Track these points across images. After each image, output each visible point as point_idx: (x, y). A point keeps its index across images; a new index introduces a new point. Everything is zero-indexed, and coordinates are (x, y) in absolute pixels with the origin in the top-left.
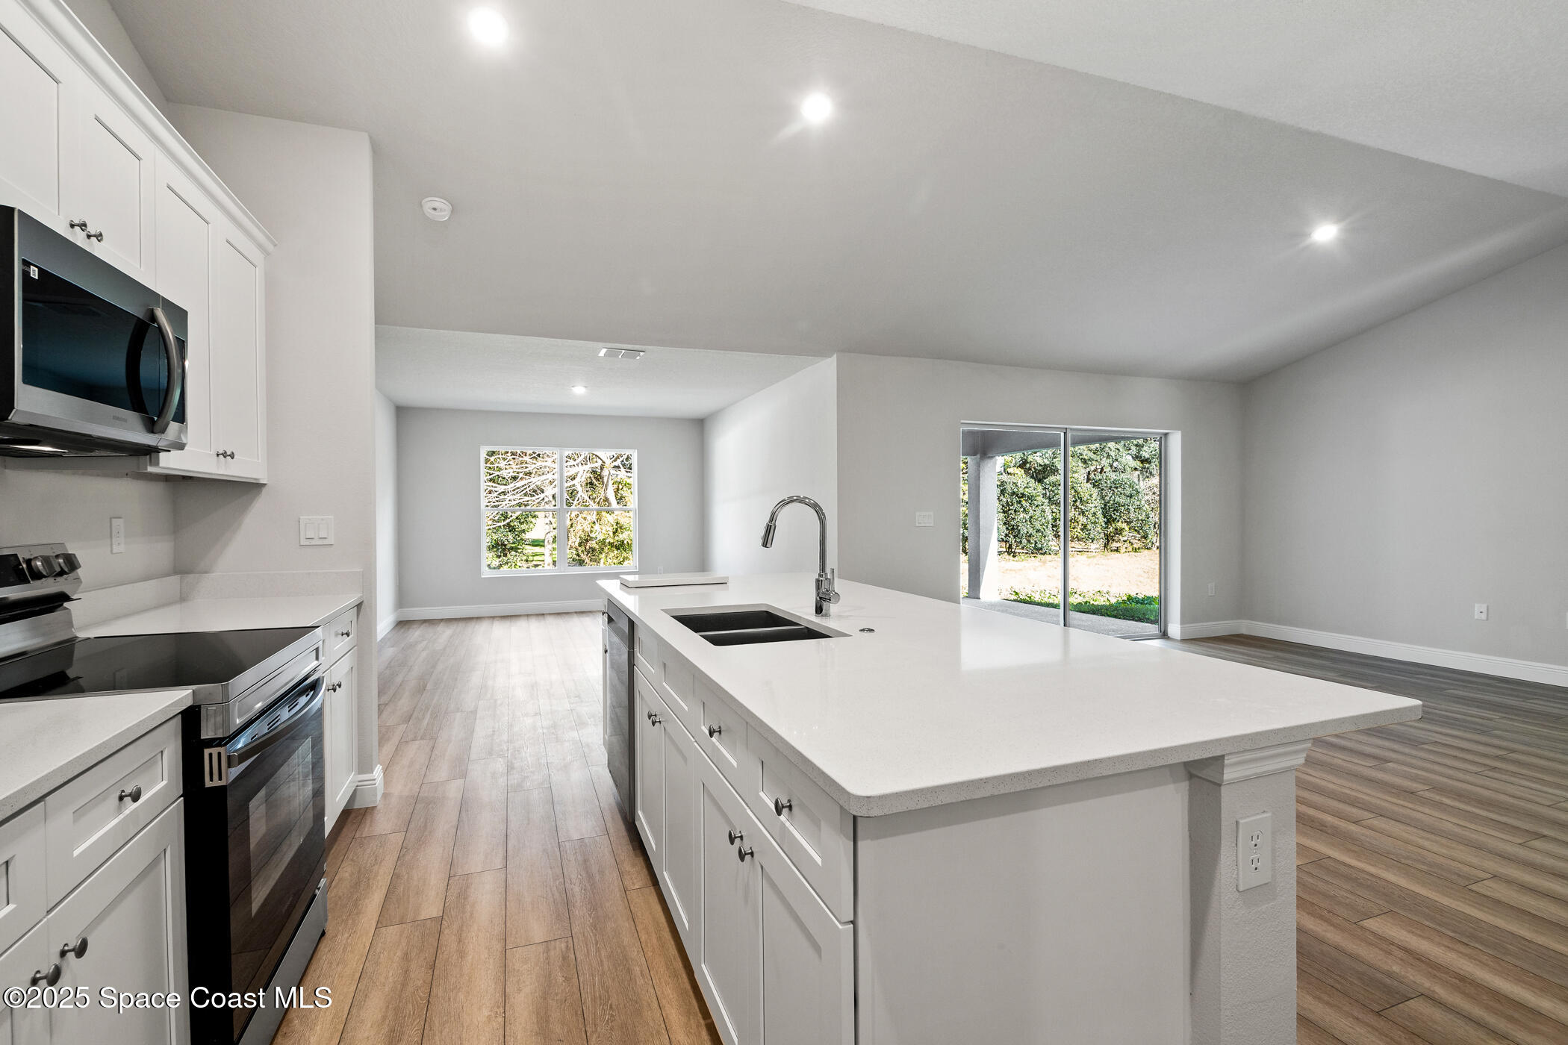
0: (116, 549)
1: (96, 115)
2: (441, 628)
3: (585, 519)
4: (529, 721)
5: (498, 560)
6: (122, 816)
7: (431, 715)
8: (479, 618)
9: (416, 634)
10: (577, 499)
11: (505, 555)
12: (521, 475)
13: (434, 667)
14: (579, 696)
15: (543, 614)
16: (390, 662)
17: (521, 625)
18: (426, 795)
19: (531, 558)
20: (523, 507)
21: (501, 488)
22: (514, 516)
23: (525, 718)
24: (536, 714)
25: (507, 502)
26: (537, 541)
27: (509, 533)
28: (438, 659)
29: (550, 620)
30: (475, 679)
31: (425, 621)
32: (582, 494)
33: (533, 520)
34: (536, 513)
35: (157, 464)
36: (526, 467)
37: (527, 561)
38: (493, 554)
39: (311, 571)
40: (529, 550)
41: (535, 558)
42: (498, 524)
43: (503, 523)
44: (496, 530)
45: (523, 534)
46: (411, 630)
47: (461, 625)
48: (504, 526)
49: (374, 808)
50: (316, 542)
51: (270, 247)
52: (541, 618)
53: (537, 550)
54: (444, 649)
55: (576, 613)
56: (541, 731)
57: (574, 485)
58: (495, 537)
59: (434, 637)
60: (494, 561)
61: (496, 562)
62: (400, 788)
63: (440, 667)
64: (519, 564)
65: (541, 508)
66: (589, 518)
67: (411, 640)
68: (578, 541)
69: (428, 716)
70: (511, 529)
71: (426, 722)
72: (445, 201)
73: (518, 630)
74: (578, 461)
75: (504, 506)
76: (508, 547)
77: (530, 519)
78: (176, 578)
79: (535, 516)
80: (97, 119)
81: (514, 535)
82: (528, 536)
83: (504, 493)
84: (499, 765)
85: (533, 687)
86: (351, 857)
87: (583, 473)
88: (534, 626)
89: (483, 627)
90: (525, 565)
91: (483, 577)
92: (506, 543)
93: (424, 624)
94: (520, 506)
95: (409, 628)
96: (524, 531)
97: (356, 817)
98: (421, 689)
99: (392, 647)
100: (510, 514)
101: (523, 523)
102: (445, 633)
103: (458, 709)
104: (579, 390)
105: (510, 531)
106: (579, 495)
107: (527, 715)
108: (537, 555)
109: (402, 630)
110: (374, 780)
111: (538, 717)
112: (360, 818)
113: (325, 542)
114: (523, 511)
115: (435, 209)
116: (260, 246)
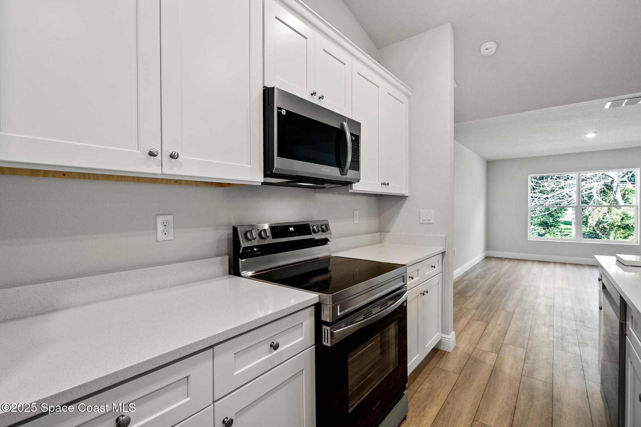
0: (355, 222)
1: (323, 49)
2: (505, 262)
3: (599, 212)
4: (544, 329)
5: (544, 231)
6: (271, 355)
7: (489, 308)
8: (526, 260)
9: (493, 263)
10: (593, 200)
11: (548, 228)
12: (557, 189)
13: (497, 282)
14: (583, 322)
15: (565, 263)
16: (477, 276)
17: (551, 267)
18: (475, 356)
19: (563, 231)
20: (559, 205)
21: (545, 196)
22: (553, 209)
23: (543, 327)
24: (550, 326)
25: (548, 202)
26: (568, 222)
27: (550, 218)
28: (500, 279)
29: (569, 267)
30: (517, 294)
31: (498, 258)
32: (597, 198)
33: (565, 212)
34: (566, 208)
35: (351, 188)
36: (560, 185)
37: (560, 232)
38: (541, 227)
39: (424, 235)
40: (563, 226)
41: (565, 231)
42: (544, 213)
43: (547, 213)
44: (543, 216)
45: (559, 219)
46: (491, 261)
47: (515, 263)
48: (547, 214)
49: (449, 353)
50: (426, 222)
51: (410, 93)
52: (563, 265)
53: (568, 226)
54: (504, 274)
55: (588, 265)
56: (552, 339)
57: (591, 193)
58: (542, 219)
59: (501, 267)
60: (541, 231)
61: (543, 232)
62: (464, 346)
63: (500, 283)
64: (556, 233)
65: (571, 205)
66: (602, 211)
67: (490, 267)
68: (595, 223)
69: (488, 309)
70: (551, 215)
71: (486, 312)
72: (492, 43)
73: (547, 270)
74: (594, 179)
75: (547, 204)
76: (549, 224)
77: (563, 211)
78: (379, 234)
79: (565, 210)
80: (324, 50)
81: (553, 219)
82: (561, 219)
83: (547, 198)
84: (521, 352)
85: (551, 307)
86: (431, 377)
87: (597, 186)
88: (558, 270)
89: (528, 265)
90: (559, 234)
91: (528, 240)
92: (548, 222)
93: (497, 260)
94: (557, 205)
95: (490, 261)
96: (559, 217)
97: (440, 354)
98: (488, 293)
99: (480, 268)
100: (551, 208)
101: (558, 213)
102: (507, 265)
103: (504, 309)
104: (591, 135)
105: (551, 217)
106: (594, 198)
107: (544, 324)
108: (568, 229)
109: (487, 261)
110: (450, 339)
111: (551, 328)
112: (442, 355)
113: (430, 222)
114: (558, 207)
115: (487, 49)
116: (406, 94)
